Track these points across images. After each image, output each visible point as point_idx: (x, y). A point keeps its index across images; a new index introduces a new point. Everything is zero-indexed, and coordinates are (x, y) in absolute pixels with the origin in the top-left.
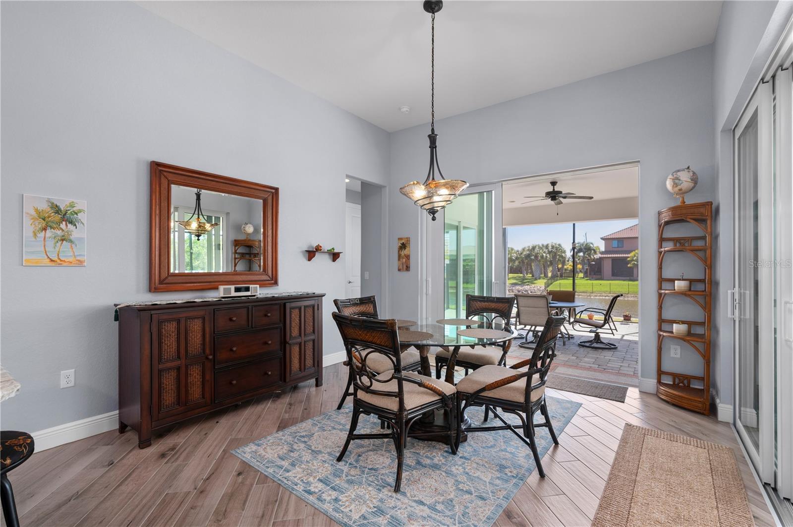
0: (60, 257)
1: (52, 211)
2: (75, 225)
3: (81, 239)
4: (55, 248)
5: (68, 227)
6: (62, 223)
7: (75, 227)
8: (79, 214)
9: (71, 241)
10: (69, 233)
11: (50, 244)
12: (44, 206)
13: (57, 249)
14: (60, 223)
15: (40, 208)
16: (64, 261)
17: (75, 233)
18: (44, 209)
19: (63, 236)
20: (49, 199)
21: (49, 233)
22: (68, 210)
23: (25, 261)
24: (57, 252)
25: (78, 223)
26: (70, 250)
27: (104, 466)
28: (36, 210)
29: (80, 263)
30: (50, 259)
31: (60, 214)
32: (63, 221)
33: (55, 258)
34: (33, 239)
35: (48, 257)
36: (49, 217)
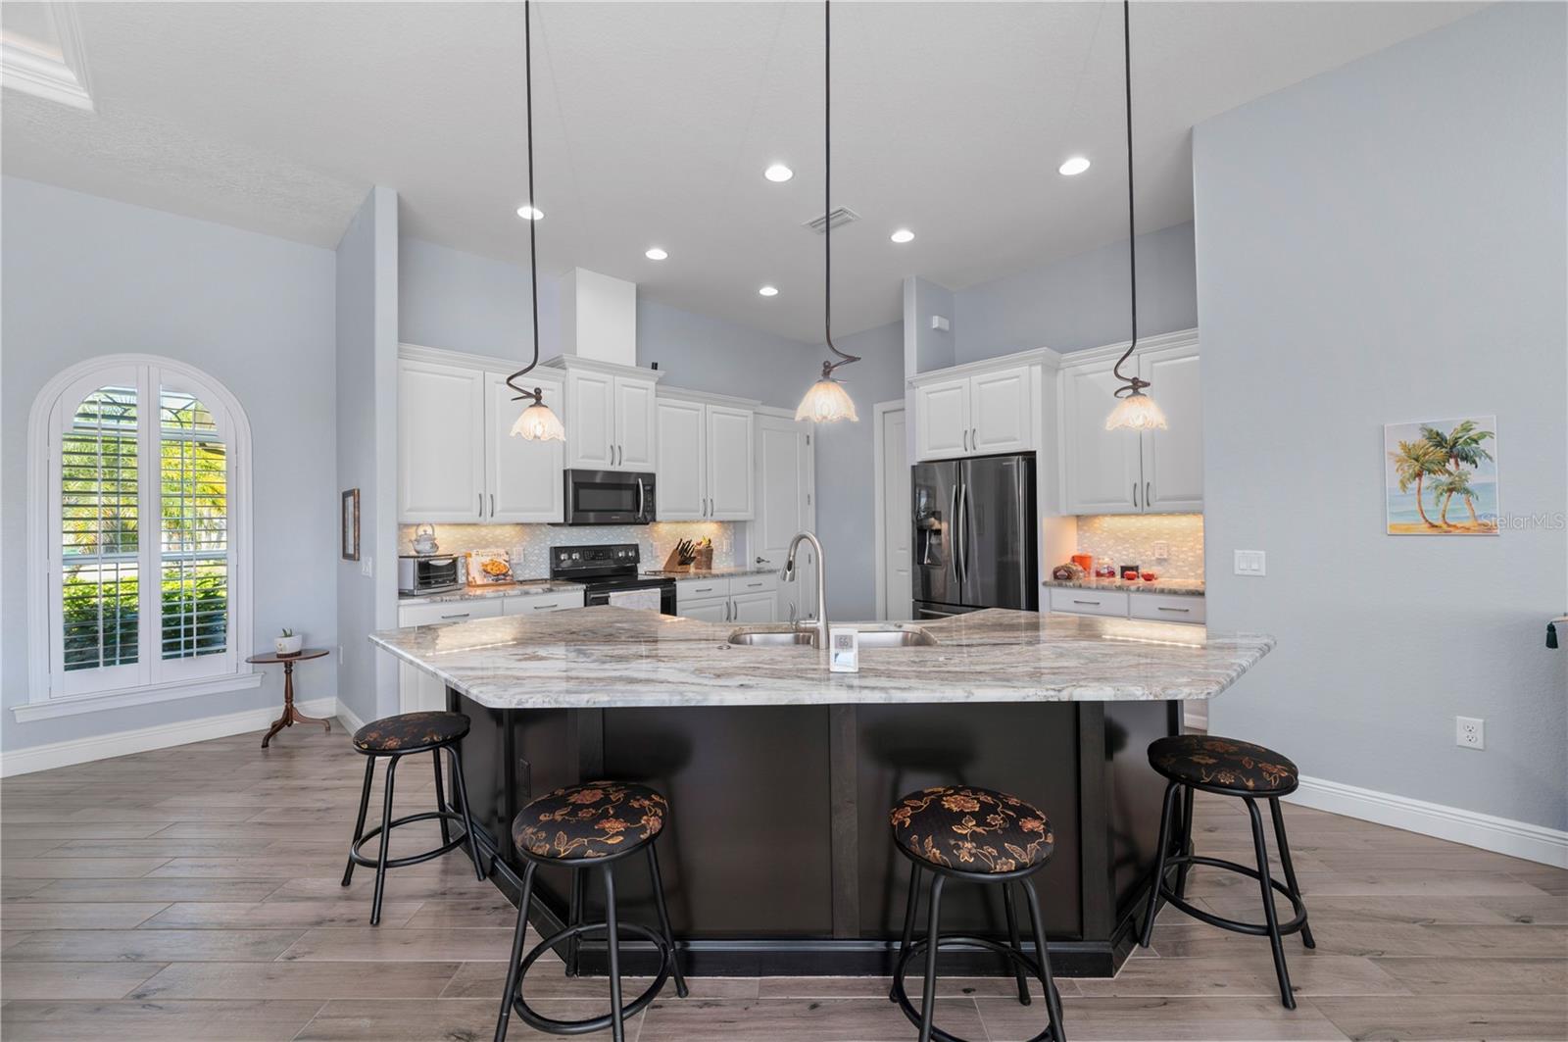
0: (1447, 521)
1: (1431, 443)
2: (1474, 462)
3: (1488, 487)
4: (1437, 505)
5: (1461, 467)
6: (1448, 461)
7: (1474, 466)
8: (1480, 442)
9: (1467, 491)
10: (1463, 478)
11: (1429, 499)
12: (1416, 438)
13: (1441, 506)
14: (1444, 462)
15: (1410, 442)
16: (1455, 526)
17: (1474, 476)
18: (1417, 443)
19: (1451, 484)
20: (1423, 424)
21: (1427, 480)
22: (1460, 438)
23: (1391, 526)
24: (1441, 511)
25: (1480, 458)
26: (1466, 506)
27: (1507, 916)
28: (1404, 447)
29: (1487, 530)
30: (1430, 523)
31: (1444, 447)
32: (1451, 457)
33: (1439, 523)
34: (1401, 493)
35: (1427, 521)
36: (1425, 455)
